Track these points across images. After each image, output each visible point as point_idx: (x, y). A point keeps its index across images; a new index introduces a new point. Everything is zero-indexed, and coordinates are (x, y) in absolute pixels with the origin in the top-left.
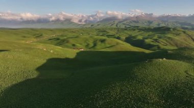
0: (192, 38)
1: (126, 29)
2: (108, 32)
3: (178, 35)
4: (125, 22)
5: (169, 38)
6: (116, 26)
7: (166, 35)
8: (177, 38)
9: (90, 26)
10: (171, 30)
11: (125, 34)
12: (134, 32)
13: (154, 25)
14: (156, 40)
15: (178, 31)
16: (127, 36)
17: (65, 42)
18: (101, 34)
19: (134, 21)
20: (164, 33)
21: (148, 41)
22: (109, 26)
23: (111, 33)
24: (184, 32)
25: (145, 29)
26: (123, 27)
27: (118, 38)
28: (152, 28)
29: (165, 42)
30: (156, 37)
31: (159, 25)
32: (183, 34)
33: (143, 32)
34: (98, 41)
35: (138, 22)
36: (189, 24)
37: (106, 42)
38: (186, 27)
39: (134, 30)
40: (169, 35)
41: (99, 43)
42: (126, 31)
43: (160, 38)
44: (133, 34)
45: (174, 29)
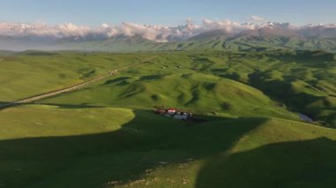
1: (244, 55)
2: (213, 63)
4: (238, 40)
6: (223, 46)
9: (175, 47)
11: (246, 67)
12: (261, 61)
13: (293, 46)
14: (314, 84)
16: (252, 71)
18: (200, 66)
19: (255, 38)
21: (298, 85)
23: (220, 63)
25: (281, 55)
27: (235, 77)
33: (278, 61)
35: (262, 39)
39: (260, 57)
41: (203, 92)
42: (245, 60)
44: (263, 65)
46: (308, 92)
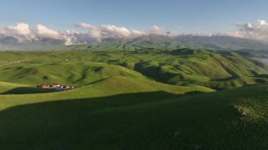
0: (221, 63)
1: (136, 52)
3: (204, 59)
4: (135, 43)
5: (194, 63)
6: (124, 47)
7: (189, 60)
8: (203, 63)
9: (86, 48)
10: (195, 52)
11: (134, 59)
13: (173, 47)
14: (177, 67)
15: (204, 54)
17: (31, 72)
18: (99, 59)
19: (148, 42)
20: (187, 57)
21: (166, 68)
22: (113, 48)
23: (114, 57)
24: (211, 56)
25: (162, 52)
26: (133, 49)
27: (124, 65)
28: (171, 50)
29: (189, 69)
30: (176, 63)
31: (178, 47)
32: (209, 58)
33: (159, 55)
34: (89, 70)
35: (152, 43)
36: (214, 46)
37: (103, 71)
38: (210, 49)
39: (147, 53)
40: (193, 60)
42: (135, 55)
43: (182, 63)
44: (146, 58)
45: (198, 51)
46: (172, 71)
